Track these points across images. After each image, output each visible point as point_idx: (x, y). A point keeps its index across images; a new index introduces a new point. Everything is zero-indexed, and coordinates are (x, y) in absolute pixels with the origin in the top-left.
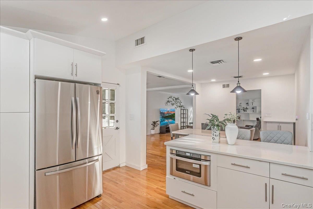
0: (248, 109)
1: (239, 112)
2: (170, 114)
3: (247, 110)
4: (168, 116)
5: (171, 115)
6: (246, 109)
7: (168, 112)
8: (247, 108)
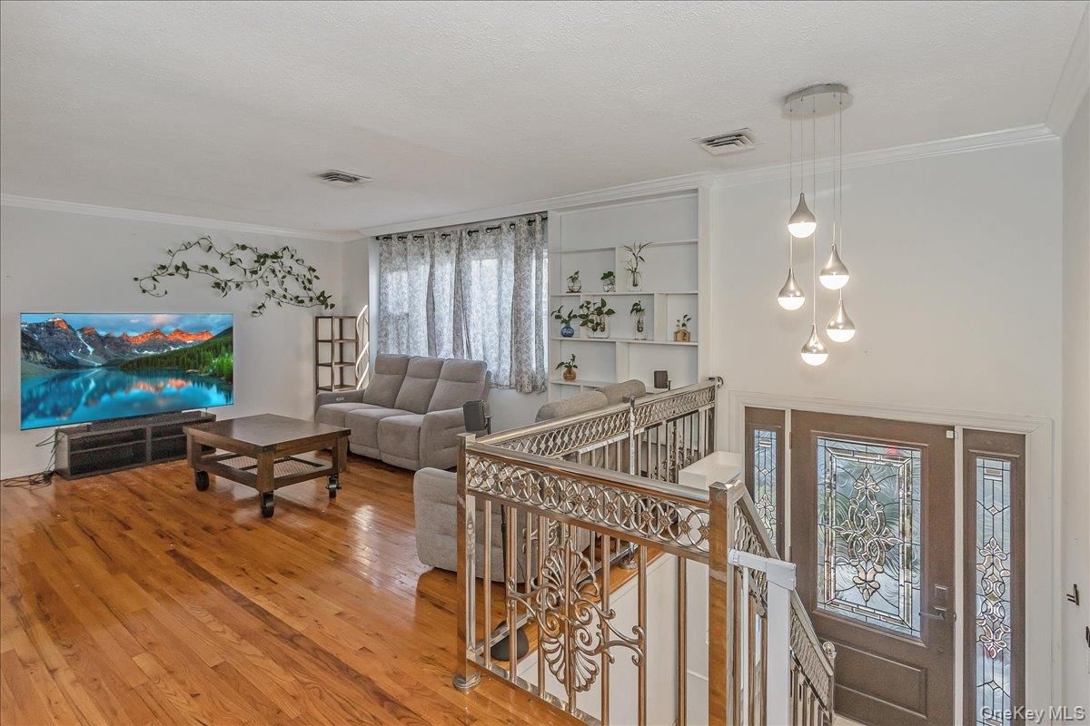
0: (610, 312)
1: (568, 334)
2: (173, 344)
3: (607, 320)
4: (153, 357)
5: (185, 350)
6: (599, 312)
7: (157, 332)
8: (604, 304)
